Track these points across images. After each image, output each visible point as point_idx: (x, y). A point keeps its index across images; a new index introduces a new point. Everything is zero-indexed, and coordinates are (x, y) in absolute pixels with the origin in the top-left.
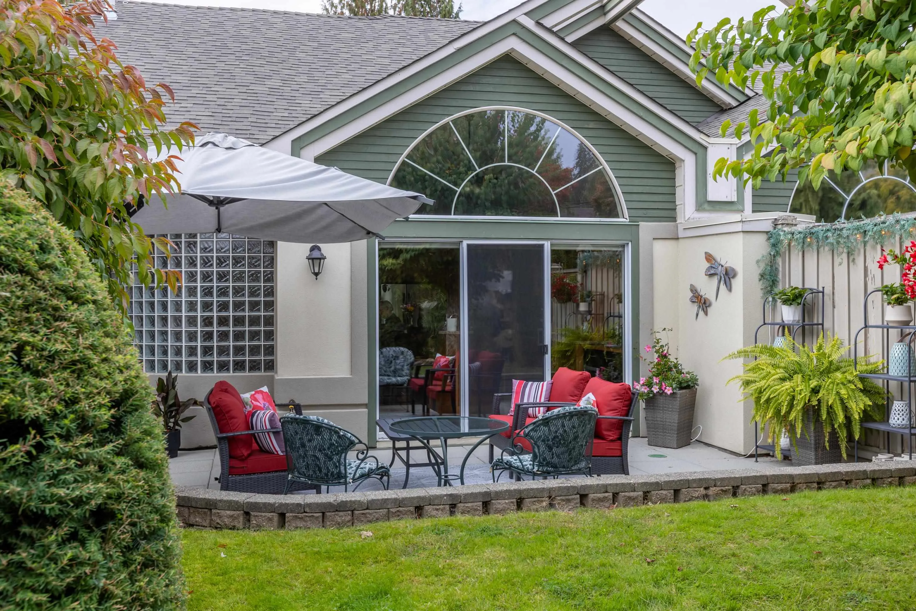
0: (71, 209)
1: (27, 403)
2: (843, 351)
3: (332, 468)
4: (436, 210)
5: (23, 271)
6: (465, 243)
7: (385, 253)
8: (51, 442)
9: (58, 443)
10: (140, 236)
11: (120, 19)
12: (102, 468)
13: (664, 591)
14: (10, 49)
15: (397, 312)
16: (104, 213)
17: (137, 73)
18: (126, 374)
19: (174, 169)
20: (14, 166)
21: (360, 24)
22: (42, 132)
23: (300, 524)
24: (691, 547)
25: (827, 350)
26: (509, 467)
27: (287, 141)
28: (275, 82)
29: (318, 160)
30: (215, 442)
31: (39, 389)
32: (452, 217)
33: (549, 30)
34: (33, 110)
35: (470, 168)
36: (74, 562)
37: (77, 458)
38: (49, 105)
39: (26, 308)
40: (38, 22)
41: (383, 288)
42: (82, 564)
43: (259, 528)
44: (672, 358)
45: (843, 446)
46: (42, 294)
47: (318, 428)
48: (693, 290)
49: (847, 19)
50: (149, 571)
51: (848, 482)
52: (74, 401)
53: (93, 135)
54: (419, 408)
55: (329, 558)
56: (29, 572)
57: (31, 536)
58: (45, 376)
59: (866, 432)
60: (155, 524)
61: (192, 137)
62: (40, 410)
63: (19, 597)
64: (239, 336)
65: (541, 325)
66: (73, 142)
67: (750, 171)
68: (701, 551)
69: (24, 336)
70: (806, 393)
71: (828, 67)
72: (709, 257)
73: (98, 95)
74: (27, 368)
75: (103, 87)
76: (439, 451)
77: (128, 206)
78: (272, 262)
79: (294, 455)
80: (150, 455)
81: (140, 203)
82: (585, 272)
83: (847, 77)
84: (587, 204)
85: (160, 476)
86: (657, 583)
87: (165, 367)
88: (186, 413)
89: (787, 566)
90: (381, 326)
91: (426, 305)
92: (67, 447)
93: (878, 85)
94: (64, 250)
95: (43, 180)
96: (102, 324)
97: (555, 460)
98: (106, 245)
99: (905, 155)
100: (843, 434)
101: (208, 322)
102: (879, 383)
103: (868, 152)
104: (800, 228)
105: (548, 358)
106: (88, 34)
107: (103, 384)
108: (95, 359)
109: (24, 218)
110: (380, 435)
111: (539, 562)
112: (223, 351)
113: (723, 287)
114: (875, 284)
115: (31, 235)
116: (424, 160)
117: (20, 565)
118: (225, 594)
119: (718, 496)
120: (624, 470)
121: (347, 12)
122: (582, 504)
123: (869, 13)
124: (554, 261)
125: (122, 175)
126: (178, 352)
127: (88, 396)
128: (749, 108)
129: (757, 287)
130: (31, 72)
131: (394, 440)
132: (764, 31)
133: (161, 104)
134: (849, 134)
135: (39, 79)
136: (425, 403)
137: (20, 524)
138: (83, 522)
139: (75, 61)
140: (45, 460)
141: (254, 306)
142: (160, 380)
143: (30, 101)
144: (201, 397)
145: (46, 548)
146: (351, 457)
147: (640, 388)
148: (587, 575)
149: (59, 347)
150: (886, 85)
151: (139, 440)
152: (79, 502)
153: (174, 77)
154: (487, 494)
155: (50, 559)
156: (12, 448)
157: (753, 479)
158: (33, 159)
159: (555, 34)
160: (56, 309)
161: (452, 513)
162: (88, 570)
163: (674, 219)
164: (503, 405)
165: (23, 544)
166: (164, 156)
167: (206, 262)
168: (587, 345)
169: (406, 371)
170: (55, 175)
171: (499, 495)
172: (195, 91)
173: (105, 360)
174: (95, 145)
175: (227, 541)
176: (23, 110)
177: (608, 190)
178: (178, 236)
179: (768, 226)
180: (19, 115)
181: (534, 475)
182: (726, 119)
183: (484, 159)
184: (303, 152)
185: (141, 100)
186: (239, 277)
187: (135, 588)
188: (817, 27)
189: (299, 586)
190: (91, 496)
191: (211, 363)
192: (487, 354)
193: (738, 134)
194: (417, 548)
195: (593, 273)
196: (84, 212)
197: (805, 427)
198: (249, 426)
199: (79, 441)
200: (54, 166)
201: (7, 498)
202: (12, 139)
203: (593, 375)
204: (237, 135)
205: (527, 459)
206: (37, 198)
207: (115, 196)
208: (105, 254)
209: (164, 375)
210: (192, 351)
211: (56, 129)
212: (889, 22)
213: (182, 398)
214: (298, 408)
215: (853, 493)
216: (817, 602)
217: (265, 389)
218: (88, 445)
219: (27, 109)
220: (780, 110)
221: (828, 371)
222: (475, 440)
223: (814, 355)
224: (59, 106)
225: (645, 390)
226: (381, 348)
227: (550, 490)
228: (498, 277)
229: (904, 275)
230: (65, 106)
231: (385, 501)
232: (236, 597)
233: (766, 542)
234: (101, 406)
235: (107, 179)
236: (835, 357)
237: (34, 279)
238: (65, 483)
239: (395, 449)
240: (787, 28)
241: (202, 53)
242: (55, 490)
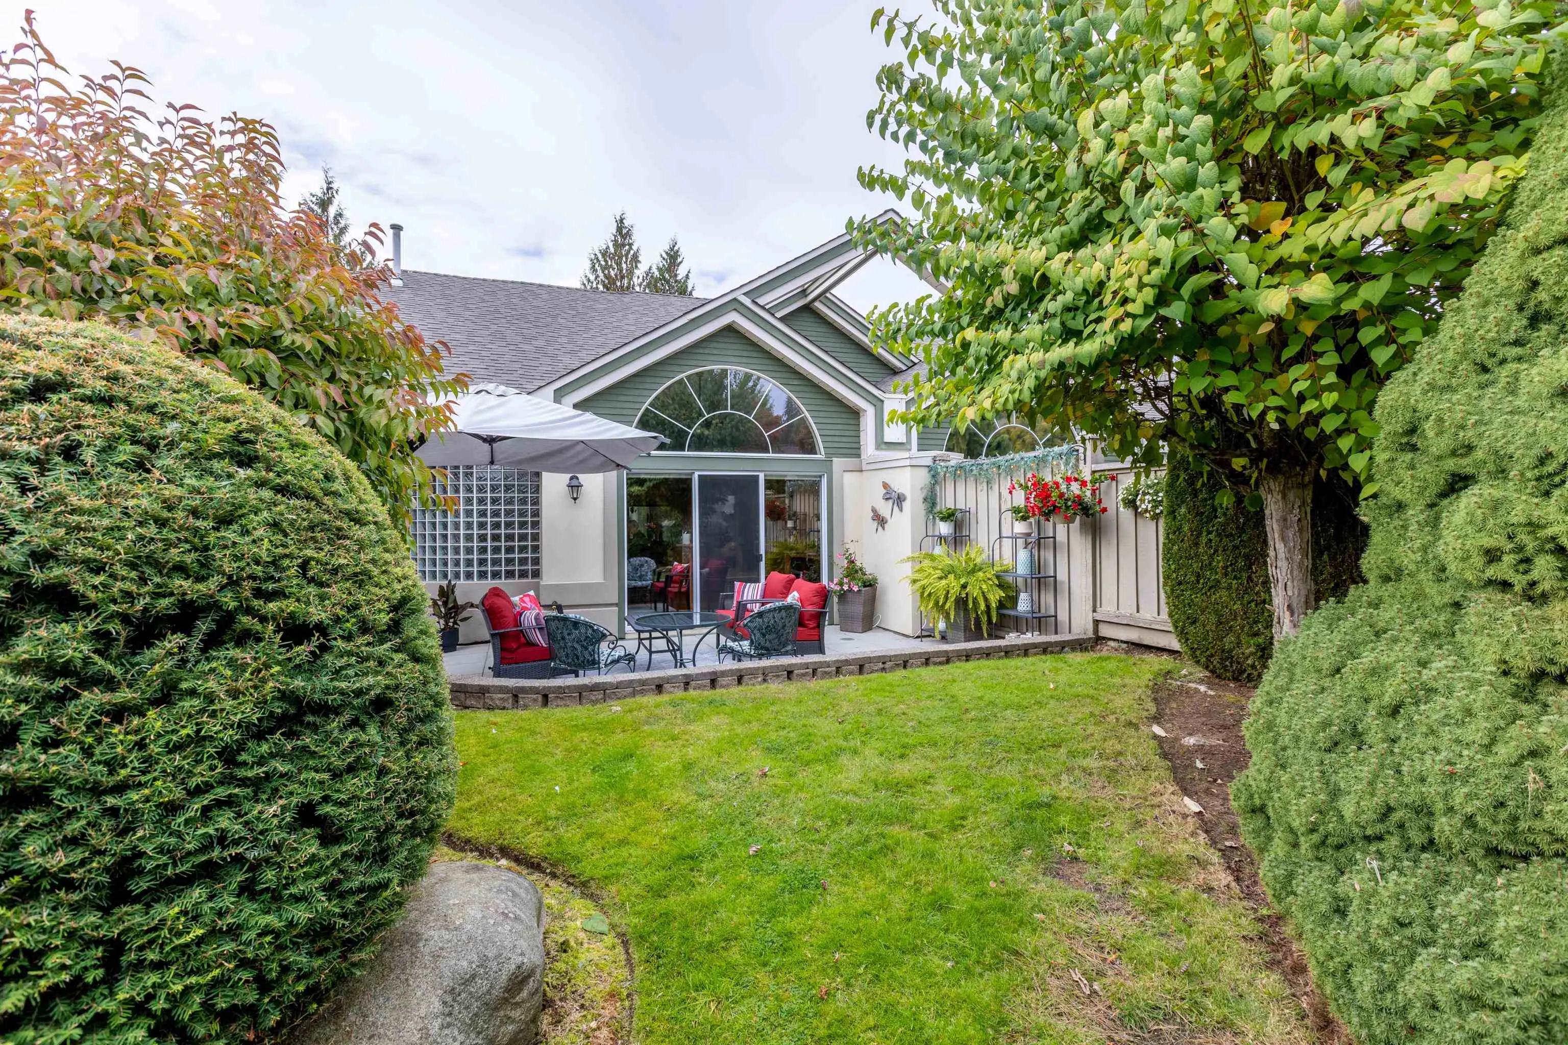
0: (359, 444)
1: (312, 610)
2: (984, 556)
3: (587, 656)
4: (674, 449)
5: (309, 497)
6: (697, 474)
7: (632, 482)
8: (334, 643)
9: (340, 643)
10: (421, 467)
11: (405, 286)
12: (381, 663)
13: (852, 744)
14: (302, 307)
15: (642, 529)
16: (388, 447)
17: (417, 331)
18: (404, 583)
19: (451, 411)
20: (306, 407)
21: (611, 297)
22: (332, 379)
23: (559, 702)
24: (872, 709)
25: (973, 556)
26: (732, 651)
27: (550, 391)
28: (540, 343)
29: (576, 406)
30: (488, 638)
31: (322, 598)
32: (686, 453)
33: (763, 307)
34: (323, 360)
35: (701, 415)
36: (355, 744)
37: (358, 655)
38: (339, 356)
39: (312, 528)
40: (328, 286)
41: (631, 509)
42: (362, 745)
43: (525, 707)
44: (858, 563)
45: (984, 627)
46: (326, 517)
47: (576, 624)
48: (874, 510)
49: (983, 306)
50: (423, 748)
51: (988, 655)
52: (356, 607)
53: (379, 382)
54: (660, 606)
55: (585, 729)
56: (313, 754)
57: (314, 724)
58: (329, 586)
59: (1001, 616)
60: (429, 708)
61: (466, 386)
62: (323, 615)
63: (302, 777)
64: (509, 550)
65: (758, 538)
66: (360, 388)
67: (914, 420)
68: (880, 712)
69: (309, 553)
70: (957, 589)
71: (969, 344)
72: (885, 486)
73: (383, 349)
74: (311, 580)
75: (387, 343)
76: (676, 640)
77: (411, 443)
78: (537, 489)
79: (556, 646)
80: (425, 651)
81: (422, 439)
82: (791, 496)
83: (984, 350)
84: (793, 443)
85: (434, 668)
86: (846, 738)
87: (445, 576)
88: (464, 614)
89: (943, 720)
90: (629, 540)
91: (666, 523)
92: (349, 646)
93: (1006, 356)
94: (348, 479)
95: (333, 420)
96: (383, 541)
97: (768, 645)
98: (391, 474)
99: (1026, 409)
100: (984, 619)
101: (482, 538)
102: (1010, 579)
103: (999, 406)
104: (953, 463)
105: (762, 565)
106: (374, 297)
107: (382, 592)
108: (375, 571)
109: (310, 452)
110: (628, 628)
111: (755, 727)
112: (496, 562)
113: (896, 508)
114: (1006, 505)
115: (316, 466)
116: (663, 407)
117: (305, 749)
118: (495, 763)
119: (892, 669)
120: (821, 650)
121: (601, 287)
122: (789, 678)
123: (1000, 303)
124: (767, 488)
125: (405, 415)
126: (457, 563)
127: (368, 603)
128: (913, 372)
129: (921, 508)
130: (321, 327)
131: (639, 632)
132: (924, 313)
133: (440, 358)
134: (986, 392)
135: (328, 333)
136: (664, 601)
137: (305, 714)
138: (364, 709)
139: (362, 319)
140: (328, 658)
141: (523, 525)
142: (441, 587)
143: (320, 352)
144: (477, 601)
145: (328, 734)
146: (604, 647)
147: (834, 587)
148: (792, 735)
149: (342, 561)
150: (1011, 357)
151: (415, 638)
152: (359, 693)
153: (453, 336)
154: (715, 673)
155: (332, 743)
156: (297, 649)
157: (919, 655)
158: (323, 402)
159: (768, 311)
160: (339, 529)
161: (686, 689)
162: (367, 750)
163: (858, 456)
164: (727, 602)
165: (308, 732)
166: (442, 401)
167: (481, 489)
168: (793, 554)
169: (650, 576)
170: (343, 415)
171: (724, 674)
172: (471, 348)
173: (385, 572)
174: (380, 391)
175: (498, 720)
176: (314, 360)
177: (810, 434)
178: (457, 467)
179: (929, 462)
180: (311, 364)
181: (751, 656)
182: (897, 380)
183: (712, 407)
184: (564, 400)
185: (422, 354)
186: (510, 502)
187: (411, 764)
188: (963, 311)
189: (559, 754)
190: (370, 688)
191: (485, 573)
192: (715, 563)
193: (905, 392)
194: (659, 718)
195: (798, 499)
196: (370, 447)
197: (956, 615)
198: (517, 623)
199: (360, 641)
200: (342, 408)
201: (292, 692)
202: (303, 384)
203: (798, 576)
204: (507, 385)
205: (746, 644)
206: (326, 436)
207: (398, 433)
208: (390, 483)
209: (444, 583)
210: (469, 563)
211: (345, 377)
212: (1014, 309)
213: (460, 601)
214: (560, 608)
215: (991, 663)
216: (965, 746)
217: (532, 593)
218: (369, 644)
219: (318, 358)
220: (936, 373)
221: (973, 572)
222: (705, 630)
223: (963, 559)
224: (348, 357)
225: (838, 588)
226: (630, 556)
227: (764, 668)
228: (724, 501)
229: (1027, 499)
230: (353, 358)
231: (631, 681)
232: (505, 765)
233: (928, 703)
234: (380, 611)
235: (391, 419)
236: (978, 561)
237: (319, 504)
238: (347, 678)
239: (640, 639)
240: (940, 311)
241: (477, 317)
242: (337, 684)
